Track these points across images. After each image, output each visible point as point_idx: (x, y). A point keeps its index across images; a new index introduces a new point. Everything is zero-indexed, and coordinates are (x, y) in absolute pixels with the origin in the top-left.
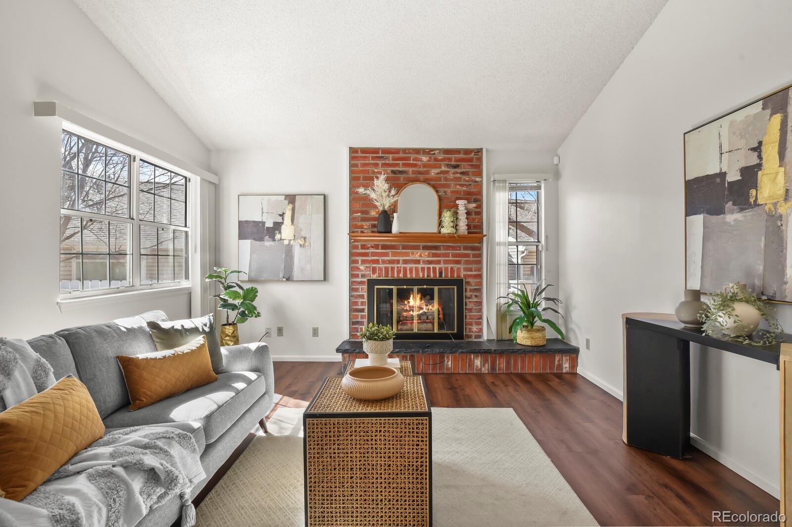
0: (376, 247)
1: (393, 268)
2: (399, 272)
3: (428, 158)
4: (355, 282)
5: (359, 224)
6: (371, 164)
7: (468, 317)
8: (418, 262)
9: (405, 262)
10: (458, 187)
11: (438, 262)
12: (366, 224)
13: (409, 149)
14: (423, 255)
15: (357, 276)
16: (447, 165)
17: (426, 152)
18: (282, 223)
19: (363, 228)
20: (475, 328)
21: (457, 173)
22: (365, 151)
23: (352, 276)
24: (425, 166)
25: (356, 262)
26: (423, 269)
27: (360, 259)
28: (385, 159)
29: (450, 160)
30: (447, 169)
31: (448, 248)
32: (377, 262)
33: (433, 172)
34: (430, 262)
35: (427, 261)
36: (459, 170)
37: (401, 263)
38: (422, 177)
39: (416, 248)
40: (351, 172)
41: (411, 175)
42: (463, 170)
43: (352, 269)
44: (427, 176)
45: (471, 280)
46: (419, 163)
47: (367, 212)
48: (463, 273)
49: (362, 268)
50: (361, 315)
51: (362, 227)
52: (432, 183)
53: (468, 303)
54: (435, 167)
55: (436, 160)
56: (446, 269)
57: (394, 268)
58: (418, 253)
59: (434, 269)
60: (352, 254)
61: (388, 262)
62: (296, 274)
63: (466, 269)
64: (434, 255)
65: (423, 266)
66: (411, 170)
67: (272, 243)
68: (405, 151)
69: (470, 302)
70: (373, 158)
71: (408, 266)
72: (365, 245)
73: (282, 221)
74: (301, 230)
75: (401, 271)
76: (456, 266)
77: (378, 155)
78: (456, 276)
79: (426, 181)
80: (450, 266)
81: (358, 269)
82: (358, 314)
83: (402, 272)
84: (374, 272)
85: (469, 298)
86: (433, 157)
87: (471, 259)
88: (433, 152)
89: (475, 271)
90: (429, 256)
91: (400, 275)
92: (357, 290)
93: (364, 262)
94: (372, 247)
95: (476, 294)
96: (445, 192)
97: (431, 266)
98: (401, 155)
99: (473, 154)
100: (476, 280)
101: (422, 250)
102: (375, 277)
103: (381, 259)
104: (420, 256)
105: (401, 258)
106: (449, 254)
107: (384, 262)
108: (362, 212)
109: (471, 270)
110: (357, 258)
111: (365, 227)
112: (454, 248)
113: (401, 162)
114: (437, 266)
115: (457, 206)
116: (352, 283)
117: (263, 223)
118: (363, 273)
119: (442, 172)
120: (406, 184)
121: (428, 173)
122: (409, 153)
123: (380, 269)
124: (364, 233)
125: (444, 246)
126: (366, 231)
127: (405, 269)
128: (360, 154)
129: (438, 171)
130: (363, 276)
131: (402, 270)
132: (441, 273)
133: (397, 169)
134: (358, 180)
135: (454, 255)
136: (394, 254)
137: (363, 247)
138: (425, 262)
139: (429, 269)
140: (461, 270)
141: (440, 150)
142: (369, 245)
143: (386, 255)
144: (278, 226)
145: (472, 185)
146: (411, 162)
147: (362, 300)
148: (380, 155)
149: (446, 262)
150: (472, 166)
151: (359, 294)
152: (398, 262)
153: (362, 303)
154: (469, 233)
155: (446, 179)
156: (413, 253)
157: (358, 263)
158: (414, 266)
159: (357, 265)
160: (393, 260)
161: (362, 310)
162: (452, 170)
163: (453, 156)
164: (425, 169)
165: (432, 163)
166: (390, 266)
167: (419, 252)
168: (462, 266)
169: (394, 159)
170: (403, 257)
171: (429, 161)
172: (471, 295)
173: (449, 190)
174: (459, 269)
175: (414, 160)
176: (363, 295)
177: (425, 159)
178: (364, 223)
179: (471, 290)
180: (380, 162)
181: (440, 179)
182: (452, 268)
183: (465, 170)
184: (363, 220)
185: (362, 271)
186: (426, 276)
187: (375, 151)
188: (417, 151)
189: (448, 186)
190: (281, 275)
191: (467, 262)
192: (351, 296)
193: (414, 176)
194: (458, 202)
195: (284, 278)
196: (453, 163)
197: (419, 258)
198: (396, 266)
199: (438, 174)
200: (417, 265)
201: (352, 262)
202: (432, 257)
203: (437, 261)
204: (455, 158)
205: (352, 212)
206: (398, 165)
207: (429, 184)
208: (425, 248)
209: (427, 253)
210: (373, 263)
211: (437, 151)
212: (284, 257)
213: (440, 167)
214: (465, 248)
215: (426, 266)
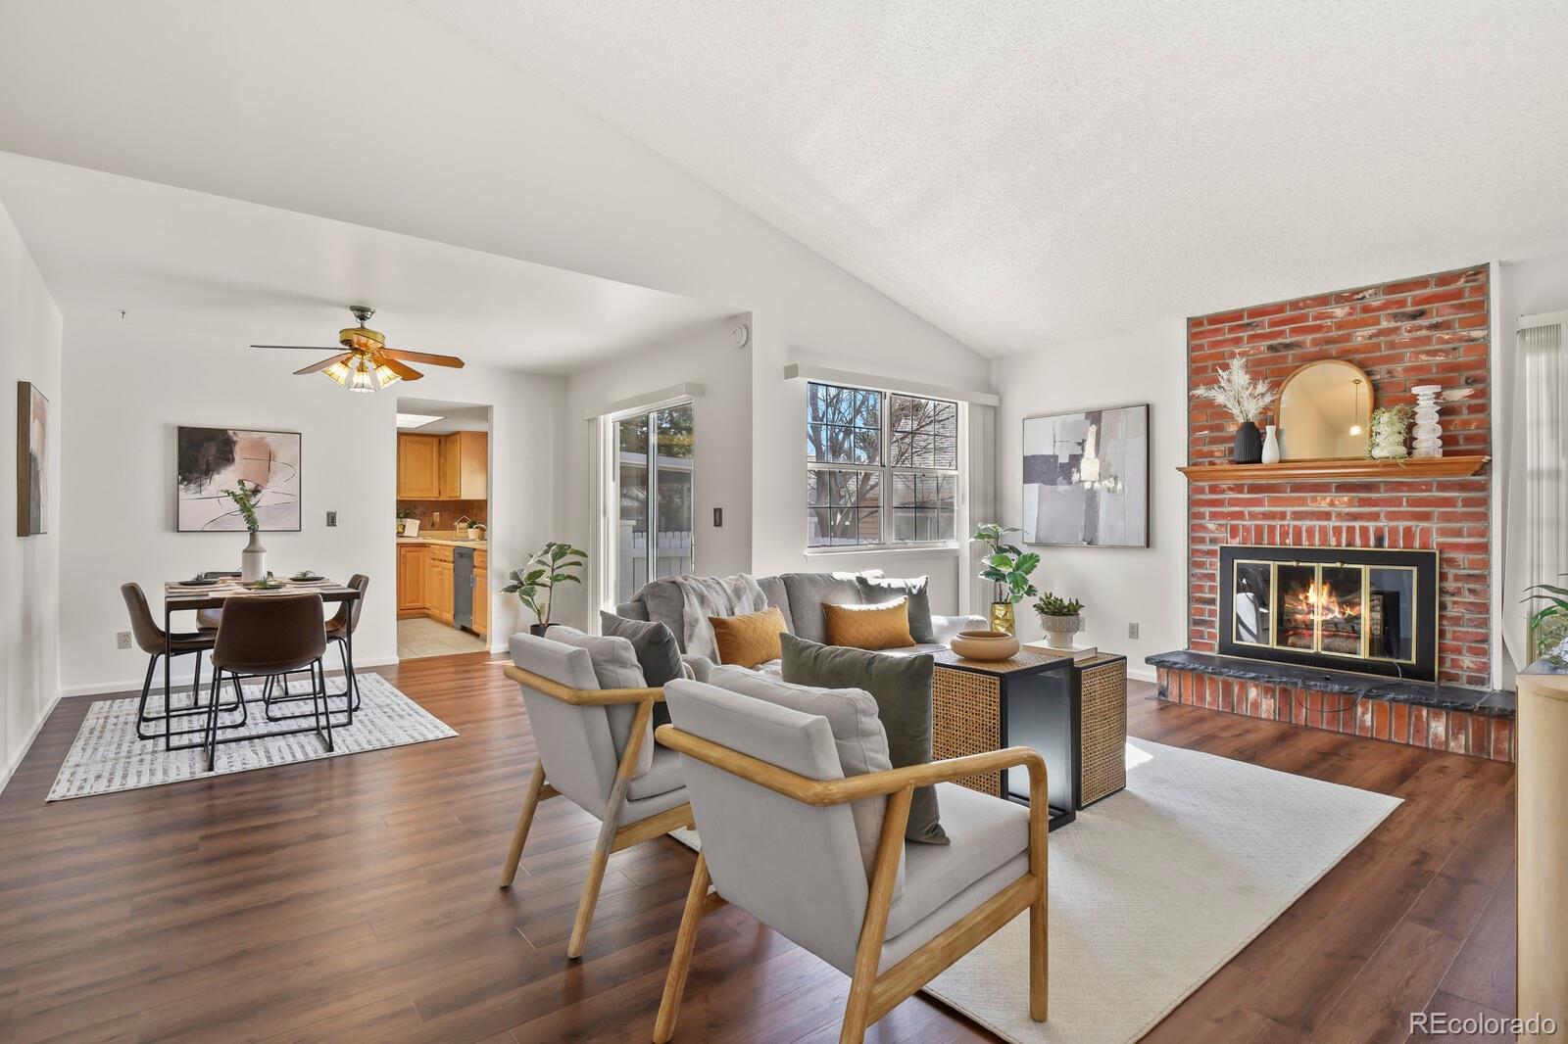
0: (1239, 489)
1: (1271, 529)
2: (1284, 534)
3: (1347, 310)
4: (1198, 551)
5: (1206, 449)
6: (1229, 340)
7: (1449, 636)
8: (1327, 516)
9: (1297, 516)
10: (1423, 357)
11: (1375, 517)
12: (1219, 449)
13: (1304, 300)
14: (1336, 503)
15: (1202, 540)
16: (1395, 317)
17: (1339, 298)
18: (1082, 456)
19: (1212, 457)
20: (1467, 661)
21: (1420, 328)
22: (1215, 319)
23: (1192, 540)
24: (1340, 326)
25: (1201, 516)
26: (1337, 531)
27: (1207, 510)
28: (1257, 326)
29: (1402, 303)
30: (1393, 324)
31: (1398, 486)
32: (1240, 516)
33: (1361, 336)
34: (1355, 517)
35: (1348, 514)
36: (1423, 322)
37: (1288, 517)
38: (1333, 349)
39: (1323, 488)
40: (1191, 360)
41: (1310, 349)
42: (1434, 321)
43: (1191, 528)
44: (1347, 345)
45: (1458, 556)
46: (1328, 322)
47: (1220, 428)
48: (1435, 540)
49: (1211, 526)
50: (1209, 610)
51: (1211, 454)
52: (1358, 357)
53: (1449, 606)
54: (1365, 324)
55: (1366, 309)
56: (1393, 531)
57: (1274, 527)
58: (1325, 499)
59: (1364, 531)
60: (1191, 503)
61: (1261, 516)
62: (1103, 536)
63: (1443, 532)
64: (1363, 502)
65: (1337, 524)
66: (1308, 338)
67: (1067, 487)
68: (1295, 304)
69: (1454, 603)
70: (1232, 330)
71: (1305, 524)
72: (1217, 486)
73: (1081, 452)
74: (1109, 465)
75: (1288, 533)
76: (1417, 526)
77: (1241, 322)
78: (1417, 544)
79: (1345, 357)
80: (1402, 525)
81: (1204, 528)
82: (1204, 606)
83: (1291, 536)
84: (1234, 531)
85: (1453, 595)
86: (1359, 305)
87: (1459, 509)
88: (1360, 296)
89: (1470, 535)
90: (1350, 504)
91: (1287, 541)
92: (1201, 565)
93: (1214, 516)
94: (1230, 489)
95: (1472, 586)
96: (1389, 372)
97: (1357, 524)
98: (1288, 314)
99: (1462, 280)
100: (1471, 556)
101: (1336, 491)
102: (1235, 543)
103: (1246, 510)
104: (1332, 504)
105: (1289, 509)
106: (1400, 499)
107: (1253, 516)
108: (1211, 428)
109: (1458, 533)
110: (1202, 510)
111: (1217, 454)
112: (1411, 487)
113: (1287, 328)
114: (1371, 525)
115: (1413, 400)
116: (1191, 553)
117: (1056, 457)
118: (1212, 535)
119: (1381, 333)
120: (1298, 367)
121: (1347, 338)
122: (1307, 306)
123: (1246, 529)
124: (1214, 464)
125: (1386, 483)
126: (1218, 461)
127: (1298, 531)
128: (1207, 327)
129: (1372, 330)
130: (1213, 541)
131: (1291, 531)
132: (1379, 541)
133: (1280, 341)
134: (1203, 373)
135: (1411, 503)
136: (1274, 502)
137: (1214, 489)
138: (1340, 516)
139: (1351, 530)
140: (1433, 535)
141: (1376, 288)
142: (1225, 487)
143: (1258, 503)
144: (1076, 460)
145: (1461, 350)
146: (1311, 323)
147: (1211, 584)
148: (1246, 321)
149: (1391, 516)
150: (1462, 306)
151: (1205, 572)
152: (1283, 516)
153: (1212, 589)
154: (1445, 454)
155: (1392, 345)
156: (1314, 500)
157: (1205, 518)
158: (1317, 523)
159: (1202, 522)
160: (1272, 512)
161: (1212, 602)
162: (1409, 324)
163: (1409, 295)
164: (1340, 333)
165: (1358, 316)
166: (1266, 523)
167: (1329, 496)
168: (1434, 526)
169: (1273, 324)
170: (1293, 506)
171: (1350, 314)
172: (1459, 589)
173: (1398, 368)
174: (1425, 533)
175: (1316, 318)
176: (1213, 574)
177: (1340, 312)
178: (1214, 448)
179: (1457, 578)
180: (1245, 335)
181: (1377, 347)
182: (1407, 530)
183: (1440, 320)
184: (1214, 441)
185: (1211, 532)
186: (1344, 543)
187: (1236, 315)
188: (1323, 300)
189: (1398, 359)
190: (1081, 537)
191: (1446, 517)
192: (1190, 575)
193: (1317, 349)
194: (1415, 390)
195: (1084, 540)
196: (1409, 309)
197: (1328, 509)
198: (1277, 523)
199: (1371, 337)
200: (1325, 523)
201: (1192, 516)
202: (1359, 506)
203: (1370, 513)
204: (1414, 297)
205: (1192, 429)
206: (1281, 333)
207: (1350, 361)
208: (1342, 488)
209: (1346, 499)
210: (1233, 519)
211: (1370, 292)
212: (1084, 508)
213: (1377, 322)
214: (1443, 487)
215: (1345, 524)
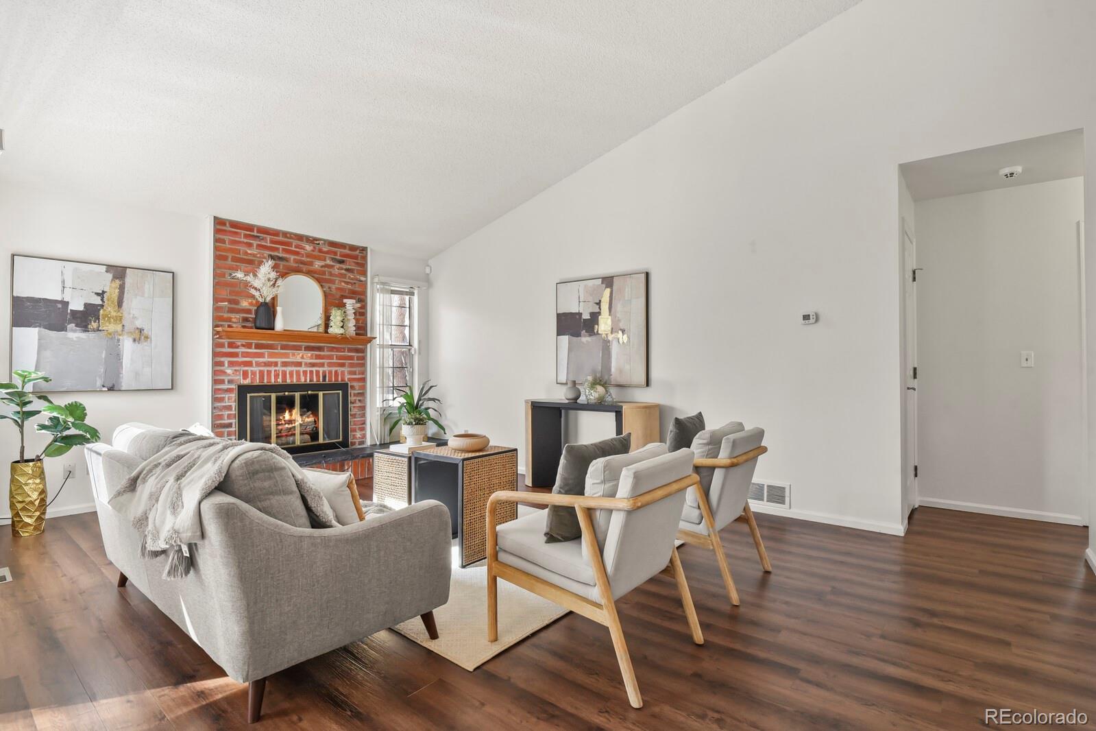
0: (249, 346)
1: (269, 372)
2: (277, 376)
3: (311, 248)
4: (219, 389)
5: (226, 315)
6: (244, 243)
7: (352, 424)
8: (299, 364)
9: (285, 364)
10: (343, 284)
11: (322, 365)
12: (235, 317)
13: (291, 233)
14: (305, 357)
15: (222, 382)
16: (333, 259)
17: (312, 241)
18: (102, 306)
19: (230, 321)
20: (358, 434)
21: (342, 269)
22: (235, 225)
23: (216, 382)
24: (308, 255)
25: (222, 364)
26: (305, 372)
27: (226, 360)
28: (262, 239)
29: (335, 253)
30: (332, 263)
31: (332, 349)
32: (249, 364)
33: (318, 264)
34: (313, 365)
35: (310, 363)
36: (344, 266)
37: (279, 365)
38: (304, 268)
39: (298, 348)
40: (216, 249)
41: (292, 264)
42: (348, 267)
43: (215, 373)
44: (311, 268)
45: (356, 384)
46: (302, 251)
47: (237, 302)
48: (347, 377)
49: (229, 371)
50: (228, 432)
51: (229, 320)
52: (316, 276)
53: (352, 408)
54: (319, 259)
55: (320, 251)
56: (330, 372)
57: (271, 371)
58: (299, 354)
59: (318, 372)
60: (215, 354)
61: (263, 364)
62: (126, 381)
63: (351, 373)
64: (318, 357)
65: (304, 369)
66: (292, 257)
67: (83, 335)
68: (285, 234)
69: (354, 407)
70: (246, 236)
71: (288, 369)
72: (234, 343)
73: (100, 303)
74: (134, 318)
75: (279, 375)
76: (340, 369)
77: (252, 233)
78: (340, 379)
79: (310, 273)
80: (334, 369)
81: (224, 373)
82: (223, 430)
83: (280, 377)
84: (245, 374)
85: (353, 403)
86: (317, 247)
87: (355, 361)
88: (318, 242)
89: (359, 374)
90: (311, 358)
91: (279, 380)
92: (222, 400)
93: (231, 364)
94: (243, 345)
95: (360, 398)
96: (329, 288)
97: (314, 369)
98: (281, 238)
99: (358, 251)
100: (360, 384)
101: (305, 350)
102: (247, 382)
103: (254, 360)
104: (302, 357)
105: (279, 360)
106: (333, 355)
107: (258, 364)
108: (230, 301)
109: (354, 373)
110: (222, 359)
111: (234, 320)
112: (338, 350)
113: (281, 247)
114: (321, 370)
115: (344, 305)
116: (215, 391)
117: (65, 304)
118: (230, 378)
119: (327, 266)
120: (288, 273)
121: (311, 264)
122: (291, 238)
123: (254, 373)
124: (232, 327)
125: (328, 347)
126: (234, 325)
127: (284, 373)
128: (228, 228)
129: (322, 263)
130: (230, 382)
131: (280, 374)
132: (324, 377)
133: (276, 254)
134: (225, 260)
135: (339, 358)
136: (271, 355)
137: (231, 345)
138: (306, 364)
139: (311, 372)
140: (345, 374)
141: (325, 240)
142: (239, 344)
143: (261, 355)
144: (93, 310)
145: (357, 285)
146: (293, 249)
147: (229, 412)
148: (255, 233)
149: (330, 365)
150: (357, 263)
151: (224, 404)
152: (276, 364)
153: (229, 417)
154: (356, 334)
155: (331, 274)
156: (294, 355)
157: (224, 366)
158: (295, 369)
159: (222, 368)
160: (269, 362)
161: (230, 425)
162: (338, 265)
163: (339, 250)
164: (308, 260)
165: (316, 253)
166: (265, 369)
167: (301, 353)
168: (346, 369)
169: (272, 242)
170: (282, 358)
171: (313, 251)
172: (355, 400)
173: (333, 287)
174: (343, 373)
175: (296, 247)
176: (231, 406)
177: (309, 248)
178: (233, 316)
179: (355, 395)
180: (255, 243)
181: (324, 273)
182: (336, 372)
183: (350, 267)
184: (231, 311)
185: (229, 375)
186: (308, 381)
187: (249, 228)
188: (300, 237)
189: (333, 282)
190: (99, 383)
191: (351, 365)
192: (214, 408)
193: (297, 265)
194: (345, 301)
195: (103, 386)
196: (338, 257)
197: (300, 360)
198: (273, 369)
199: (322, 267)
200: (298, 369)
201: (216, 364)
202: (316, 359)
203: (320, 363)
204: (341, 252)
205: (216, 300)
206: (277, 249)
207: (313, 276)
208: (308, 349)
209: (309, 355)
210: (245, 366)
211: (322, 242)
212: (103, 356)
213: (325, 260)
214: (350, 350)
215: (308, 369)
